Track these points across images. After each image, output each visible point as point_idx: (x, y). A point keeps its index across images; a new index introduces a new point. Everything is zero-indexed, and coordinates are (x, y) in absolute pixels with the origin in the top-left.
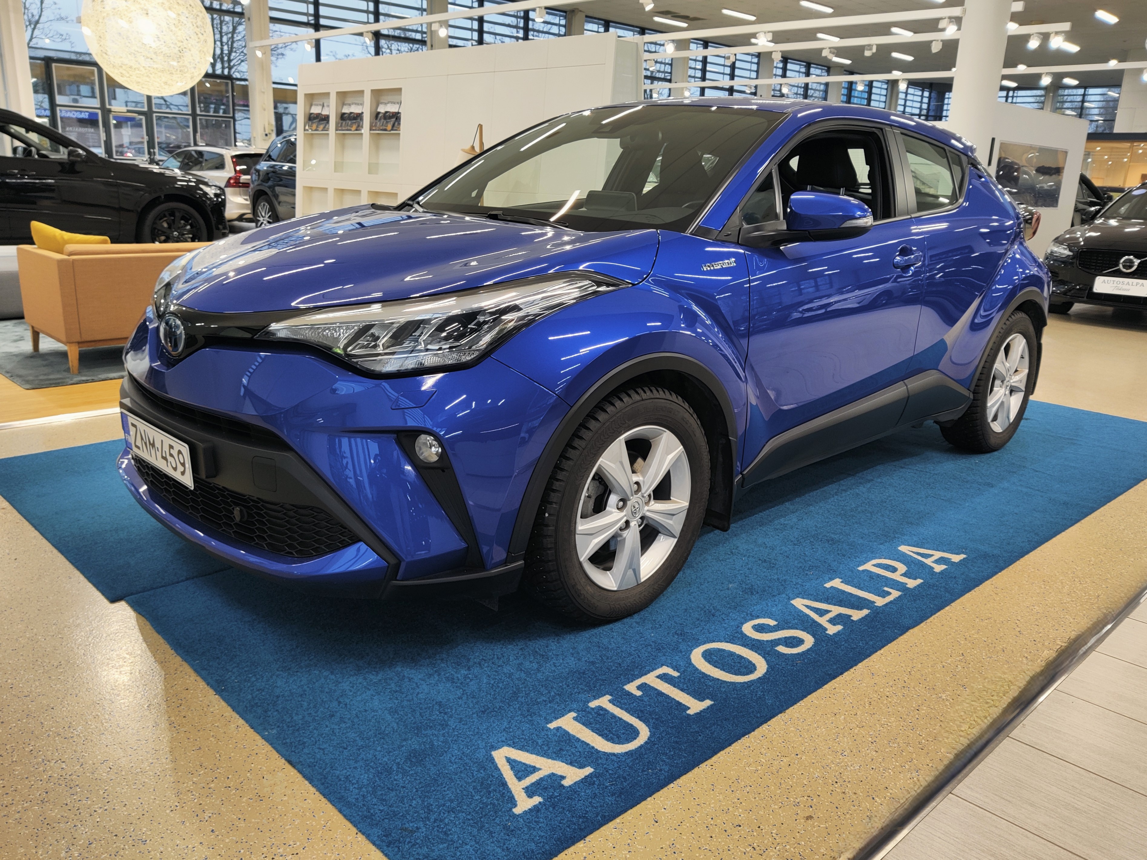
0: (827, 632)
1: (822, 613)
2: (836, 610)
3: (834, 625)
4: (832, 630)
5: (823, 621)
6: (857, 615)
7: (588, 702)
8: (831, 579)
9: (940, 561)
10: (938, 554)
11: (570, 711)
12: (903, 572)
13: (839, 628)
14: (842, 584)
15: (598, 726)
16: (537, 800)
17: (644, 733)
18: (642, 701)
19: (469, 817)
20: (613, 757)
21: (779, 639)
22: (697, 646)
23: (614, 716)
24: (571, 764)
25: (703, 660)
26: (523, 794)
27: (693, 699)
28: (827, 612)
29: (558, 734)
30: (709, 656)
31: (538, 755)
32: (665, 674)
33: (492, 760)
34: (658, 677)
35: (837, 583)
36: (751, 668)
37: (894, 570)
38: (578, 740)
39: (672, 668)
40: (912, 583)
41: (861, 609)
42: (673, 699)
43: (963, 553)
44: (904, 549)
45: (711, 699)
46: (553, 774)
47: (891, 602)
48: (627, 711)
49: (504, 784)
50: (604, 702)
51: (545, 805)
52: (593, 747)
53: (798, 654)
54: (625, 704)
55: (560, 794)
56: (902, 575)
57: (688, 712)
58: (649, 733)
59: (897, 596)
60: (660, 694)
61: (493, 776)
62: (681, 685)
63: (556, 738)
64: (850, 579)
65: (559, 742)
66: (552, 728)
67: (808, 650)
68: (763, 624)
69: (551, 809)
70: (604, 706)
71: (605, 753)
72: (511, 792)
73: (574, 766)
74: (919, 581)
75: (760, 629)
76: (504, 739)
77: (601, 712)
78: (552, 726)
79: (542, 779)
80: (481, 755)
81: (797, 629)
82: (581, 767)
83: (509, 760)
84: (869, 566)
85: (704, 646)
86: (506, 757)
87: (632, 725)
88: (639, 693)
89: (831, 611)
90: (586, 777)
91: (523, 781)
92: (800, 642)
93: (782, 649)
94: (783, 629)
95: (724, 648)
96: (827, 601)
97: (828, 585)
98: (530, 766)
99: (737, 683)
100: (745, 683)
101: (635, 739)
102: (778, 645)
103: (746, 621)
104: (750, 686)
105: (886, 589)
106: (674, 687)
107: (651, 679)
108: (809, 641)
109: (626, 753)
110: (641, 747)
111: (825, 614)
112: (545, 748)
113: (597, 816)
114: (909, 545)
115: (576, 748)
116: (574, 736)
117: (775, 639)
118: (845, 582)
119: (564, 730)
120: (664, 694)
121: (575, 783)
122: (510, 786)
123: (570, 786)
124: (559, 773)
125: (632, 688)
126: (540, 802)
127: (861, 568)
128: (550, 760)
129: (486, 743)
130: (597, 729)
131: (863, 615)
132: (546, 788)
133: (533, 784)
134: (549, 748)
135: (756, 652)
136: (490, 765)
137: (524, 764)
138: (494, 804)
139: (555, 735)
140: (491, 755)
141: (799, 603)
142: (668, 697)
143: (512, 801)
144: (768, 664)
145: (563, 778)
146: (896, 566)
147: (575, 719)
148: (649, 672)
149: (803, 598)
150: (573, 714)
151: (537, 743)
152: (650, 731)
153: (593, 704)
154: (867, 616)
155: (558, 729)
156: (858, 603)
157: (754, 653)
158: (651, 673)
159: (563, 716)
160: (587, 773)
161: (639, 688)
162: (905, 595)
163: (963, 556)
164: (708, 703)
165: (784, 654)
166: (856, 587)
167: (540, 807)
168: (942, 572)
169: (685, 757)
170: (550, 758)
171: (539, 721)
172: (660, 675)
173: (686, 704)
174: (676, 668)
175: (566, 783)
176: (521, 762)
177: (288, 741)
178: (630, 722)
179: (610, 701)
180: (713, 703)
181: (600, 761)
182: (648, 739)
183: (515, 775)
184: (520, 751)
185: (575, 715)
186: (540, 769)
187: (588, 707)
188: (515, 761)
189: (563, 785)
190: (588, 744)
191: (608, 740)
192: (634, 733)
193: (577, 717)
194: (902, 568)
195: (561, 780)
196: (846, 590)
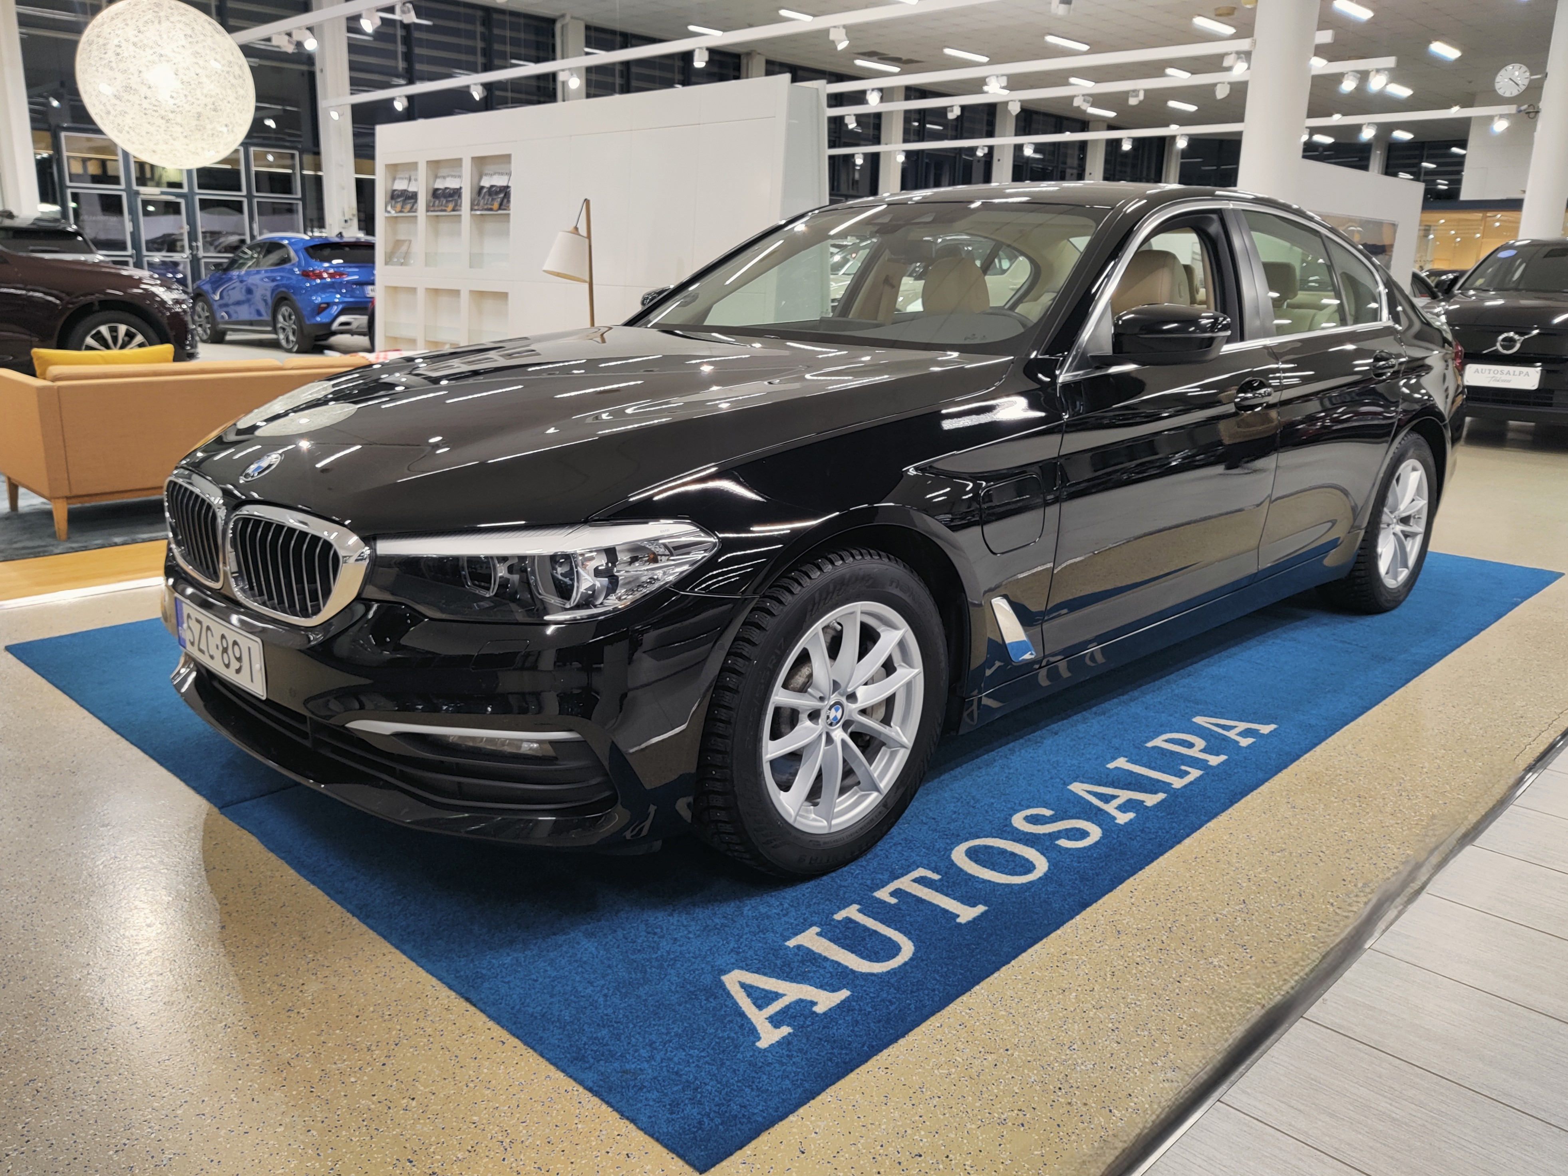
0: (1117, 821)
1: (1107, 799)
2: (1125, 795)
3: (1124, 812)
4: (1122, 818)
5: (1110, 808)
6: (1151, 800)
7: (833, 914)
8: (1114, 758)
9: (1246, 733)
10: (1242, 726)
11: (811, 926)
12: (1202, 747)
13: (1131, 815)
14: (1129, 764)
15: (848, 942)
16: (785, 1030)
17: (907, 949)
18: (900, 909)
19: (703, 1054)
20: (873, 978)
21: (1059, 832)
22: (958, 844)
23: (866, 929)
24: (822, 987)
25: (967, 859)
26: (769, 1025)
27: (963, 906)
28: (1114, 797)
29: (801, 953)
30: (973, 854)
31: (778, 979)
32: (922, 877)
33: (722, 986)
34: (915, 881)
35: (1121, 763)
36: (1027, 867)
37: (1191, 745)
38: (826, 959)
39: (930, 869)
40: (1214, 760)
41: (1156, 793)
42: (938, 906)
43: (1273, 723)
44: (1199, 720)
45: (985, 905)
46: (801, 1000)
47: (1191, 783)
48: (882, 921)
49: (743, 1015)
50: (852, 912)
51: (796, 1036)
52: (847, 967)
53: (1085, 848)
54: (878, 913)
55: (813, 1024)
56: (1201, 751)
57: (958, 920)
58: (913, 948)
59: (1198, 775)
60: (920, 901)
61: (726, 1006)
62: (945, 889)
63: (799, 958)
64: (1138, 757)
65: (803, 962)
66: (791, 946)
67: (1097, 843)
68: (1037, 815)
69: (804, 1041)
70: (853, 917)
71: (862, 974)
72: (752, 1023)
73: (825, 990)
74: (1223, 758)
75: (1034, 820)
76: (733, 960)
77: (851, 925)
78: (791, 943)
79: (788, 1007)
80: (708, 979)
81: (1079, 818)
82: (834, 989)
83: (743, 986)
84: (1159, 742)
85: (967, 843)
86: (740, 982)
87: (890, 939)
88: (893, 901)
89: (1118, 796)
90: (843, 1002)
91: (765, 1010)
92: (1084, 834)
93: (1064, 843)
94: (1062, 819)
95: (991, 844)
96: (1113, 785)
97: (1111, 766)
98: (771, 992)
99: (1014, 884)
100: (1022, 884)
101: (897, 954)
102: (1058, 838)
103: (1016, 811)
104: (1030, 888)
105: (1183, 768)
106: (937, 891)
107: (905, 883)
108: (1095, 833)
109: (888, 972)
110: (905, 964)
111: (1112, 800)
112: (787, 970)
113: (863, 1046)
114: (1205, 716)
115: (825, 968)
116: (820, 955)
117: (1054, 832)
118: (1131, 761)
119: (807, 948)
120: (925, 900)
121: (830, 1009)
122: (749, 1016)
123: (825, 1014)
124: (809, 998)
125: (883, 894)
126: (789, 1034)
127: (1150, 745)
128: (794, 985)
129: (712, 967)
130: (848, 945)
131: (1159, 800)
132: (795, 1017)
133: (777, 1013)
134: (792, 969)
135: (1032, 847)
136: (721, 991)
137: (763, 990)
138: (733, 1039)
139: (796, 955)
140: (720, 980)
141: (1078, 788)
142: (930, 904)
143: (753, 1033)
144: (1049, 861)
145: (814, 1003)
146: (1192, 741)
147: (818, 934)
148: (903, 875)
149: (1082, 782)
150: (815, 929)
151: (776, 965)
152: (914, 946)
153: (839, 916)
154: (1163, 801)
155: (799, 947)
156: (1152, 786)
157: (1029, 849)
158: (905, 877)
159: (803, 931)
160: (843, 997)
161: (893, 894)
162: (1207, 774)
163: (1273, 727)
164: (981, 909)
165: (1067, 848)
166: (1146, 767)
167: (790, 1038)
168: (1249, 747)
169: (961, 974)
170: (795, 982)
171: (775, 939)
172: (916, 878)
173: (955, 911)
174: (935, 870)
175: (819, 1009)
176: (758, 988)
177: (462, 973)
178: (889, 935)
179: (859, 911)
180: (986, 908)
181: (857, 982)
182: (914, 954)
183: (754, 1004)
184: (756, 975)
185: (817, 929)
186: (783, 995)
187: (833, 920)
188: (751, 987)
189: (814, 1013)
190: (839, 964)
191: (863, 958)
192: (894, 949)
193: (821, 932)
194: (1200, 743)
195: (812, 1007)
196: (1135, 771)
